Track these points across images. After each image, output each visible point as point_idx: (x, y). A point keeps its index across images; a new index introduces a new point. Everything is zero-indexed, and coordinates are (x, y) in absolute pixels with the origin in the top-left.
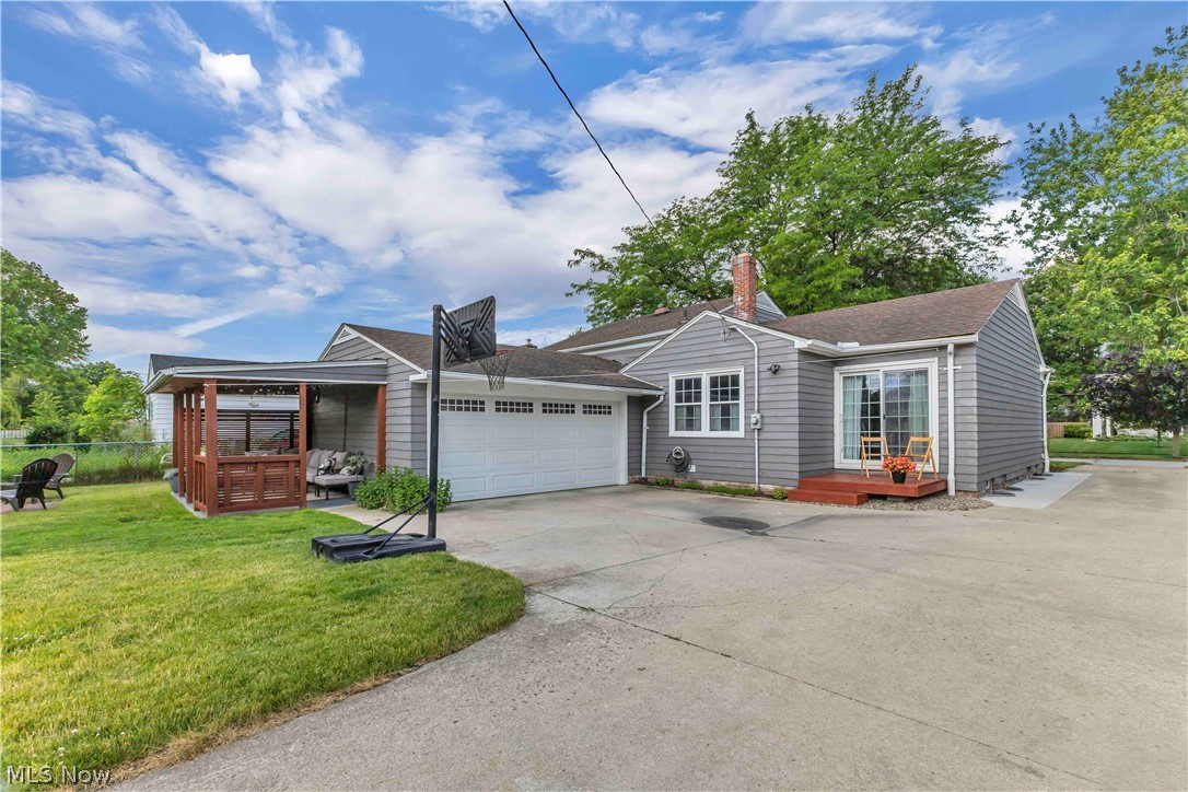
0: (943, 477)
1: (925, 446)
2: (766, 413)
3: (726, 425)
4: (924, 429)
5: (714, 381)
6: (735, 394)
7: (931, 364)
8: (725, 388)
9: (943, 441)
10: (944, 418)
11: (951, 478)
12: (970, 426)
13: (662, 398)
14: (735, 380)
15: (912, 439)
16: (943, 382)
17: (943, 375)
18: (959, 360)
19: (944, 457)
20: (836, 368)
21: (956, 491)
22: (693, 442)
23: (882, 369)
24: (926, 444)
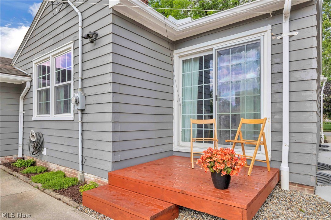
0: (275, 165)
1: (256, 130)
2: (88, 91)
4: (255, 108)
6: (70, 75)
7: (264, 34)
9: (277, 122)
10: (277, 96)
11: (285, 168)
12: (308, 104)
13: (28, 85)
15: (243, 121)
16: (277, 54)
17: (277, 45)
18: (296, 25)
19: (277, 142)
20: (176, 52)
21: (291, 183)
22: (46, 125)
23: (215, 47)
24: (256, 126)
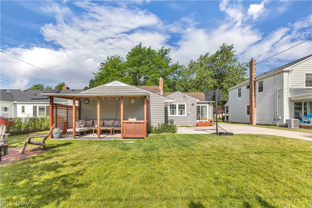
2: (191, 112)
3: (181, 114)
5: (179, 106)
6: (184, 108)
7: (208, 105)
8: (182, 107)
14: (184, 106)
22: (175, 117)
